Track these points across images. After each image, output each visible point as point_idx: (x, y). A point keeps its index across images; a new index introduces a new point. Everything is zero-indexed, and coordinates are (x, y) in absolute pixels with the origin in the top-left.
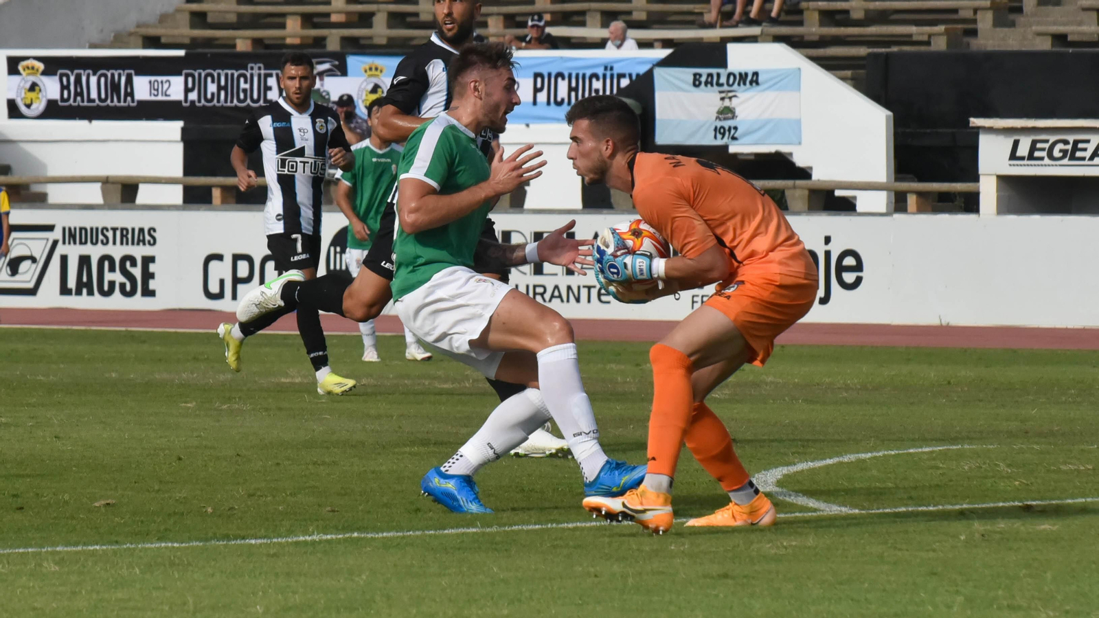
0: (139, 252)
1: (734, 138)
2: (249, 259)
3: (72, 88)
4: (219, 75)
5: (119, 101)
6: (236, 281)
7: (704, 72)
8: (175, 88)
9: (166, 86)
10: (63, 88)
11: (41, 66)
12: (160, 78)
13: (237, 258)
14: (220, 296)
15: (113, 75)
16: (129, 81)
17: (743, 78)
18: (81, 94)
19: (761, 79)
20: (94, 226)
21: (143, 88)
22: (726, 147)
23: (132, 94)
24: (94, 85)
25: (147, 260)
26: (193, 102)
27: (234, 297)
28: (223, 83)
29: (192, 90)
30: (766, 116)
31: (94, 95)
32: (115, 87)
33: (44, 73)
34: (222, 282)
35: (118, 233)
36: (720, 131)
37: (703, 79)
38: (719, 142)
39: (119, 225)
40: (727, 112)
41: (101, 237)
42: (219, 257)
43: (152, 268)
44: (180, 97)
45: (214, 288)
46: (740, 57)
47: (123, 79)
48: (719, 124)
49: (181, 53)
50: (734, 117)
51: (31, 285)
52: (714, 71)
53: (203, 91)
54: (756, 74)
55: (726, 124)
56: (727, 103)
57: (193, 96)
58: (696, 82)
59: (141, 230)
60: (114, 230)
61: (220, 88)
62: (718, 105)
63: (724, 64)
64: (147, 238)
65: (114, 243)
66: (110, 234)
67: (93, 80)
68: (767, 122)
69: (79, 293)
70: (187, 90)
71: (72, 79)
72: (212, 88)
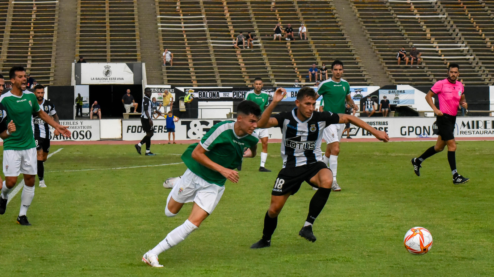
0: (383, 126)
1: (399, 103)
2: (413, 127)
3: (202, 95)
4: (242, 92)
5: (215, 97)
6: (409, 132)
7: (391, 90)
8: (231, 95)
9: (228, 94)
10: (199, 95)
11: (194, 91)
12: (226, 93)
13: (409, 127)
14: (405, 134)
15: (213, 92)
16: (218, 93)
17: (401, 91)
18: (205, 96)
19: (405, 92)
20: (371, 121)
21: (221, 95)
22: (396, 105)
23: (219, 96)
24: (208, 94)
25: (386, 128)
26: (235, 98)
27: (409, 135)
28: (243, 93)
29: (235, 95)
30: (406, 99)
31: (208, 96)
32: (214, 95)
33: (194, 92)
34: (406, 132)
35: (378, 123)
36: (396, 102)
37: (391, 92)
38: (395, 104)
39: (378, 121)
40: (397, 98)
41: (373, 124)
42: (405, 127)
43: (387, 129)
44: (232, 96)
45: (403, 133)
46: (400, 87)
47: (216, 93)
48: (395, 100)
49: (232, 88)
50: (398, 99)
51: (355, 134)
52: (394, 90)
53: (238, 95)
54: (404, 91)
55: (397, 100)
56: (397, 96)
57: (235, 96)
58: (389, 93)
59: (384, 122)
60: (377, 122)
61: (242, 95)
62: (395, 97)
63: (396, 89)
64: (386, 124)
65: (377, 125)
66: (376, 123)
67: (208, 93)
68: (407, 100)
69: (367, 135)
70: (234, 95)
71: (202, 93)
72: (240, 95)
